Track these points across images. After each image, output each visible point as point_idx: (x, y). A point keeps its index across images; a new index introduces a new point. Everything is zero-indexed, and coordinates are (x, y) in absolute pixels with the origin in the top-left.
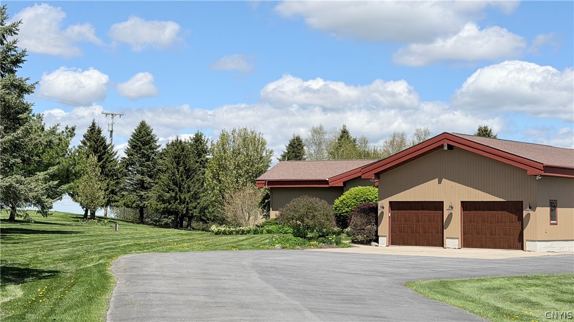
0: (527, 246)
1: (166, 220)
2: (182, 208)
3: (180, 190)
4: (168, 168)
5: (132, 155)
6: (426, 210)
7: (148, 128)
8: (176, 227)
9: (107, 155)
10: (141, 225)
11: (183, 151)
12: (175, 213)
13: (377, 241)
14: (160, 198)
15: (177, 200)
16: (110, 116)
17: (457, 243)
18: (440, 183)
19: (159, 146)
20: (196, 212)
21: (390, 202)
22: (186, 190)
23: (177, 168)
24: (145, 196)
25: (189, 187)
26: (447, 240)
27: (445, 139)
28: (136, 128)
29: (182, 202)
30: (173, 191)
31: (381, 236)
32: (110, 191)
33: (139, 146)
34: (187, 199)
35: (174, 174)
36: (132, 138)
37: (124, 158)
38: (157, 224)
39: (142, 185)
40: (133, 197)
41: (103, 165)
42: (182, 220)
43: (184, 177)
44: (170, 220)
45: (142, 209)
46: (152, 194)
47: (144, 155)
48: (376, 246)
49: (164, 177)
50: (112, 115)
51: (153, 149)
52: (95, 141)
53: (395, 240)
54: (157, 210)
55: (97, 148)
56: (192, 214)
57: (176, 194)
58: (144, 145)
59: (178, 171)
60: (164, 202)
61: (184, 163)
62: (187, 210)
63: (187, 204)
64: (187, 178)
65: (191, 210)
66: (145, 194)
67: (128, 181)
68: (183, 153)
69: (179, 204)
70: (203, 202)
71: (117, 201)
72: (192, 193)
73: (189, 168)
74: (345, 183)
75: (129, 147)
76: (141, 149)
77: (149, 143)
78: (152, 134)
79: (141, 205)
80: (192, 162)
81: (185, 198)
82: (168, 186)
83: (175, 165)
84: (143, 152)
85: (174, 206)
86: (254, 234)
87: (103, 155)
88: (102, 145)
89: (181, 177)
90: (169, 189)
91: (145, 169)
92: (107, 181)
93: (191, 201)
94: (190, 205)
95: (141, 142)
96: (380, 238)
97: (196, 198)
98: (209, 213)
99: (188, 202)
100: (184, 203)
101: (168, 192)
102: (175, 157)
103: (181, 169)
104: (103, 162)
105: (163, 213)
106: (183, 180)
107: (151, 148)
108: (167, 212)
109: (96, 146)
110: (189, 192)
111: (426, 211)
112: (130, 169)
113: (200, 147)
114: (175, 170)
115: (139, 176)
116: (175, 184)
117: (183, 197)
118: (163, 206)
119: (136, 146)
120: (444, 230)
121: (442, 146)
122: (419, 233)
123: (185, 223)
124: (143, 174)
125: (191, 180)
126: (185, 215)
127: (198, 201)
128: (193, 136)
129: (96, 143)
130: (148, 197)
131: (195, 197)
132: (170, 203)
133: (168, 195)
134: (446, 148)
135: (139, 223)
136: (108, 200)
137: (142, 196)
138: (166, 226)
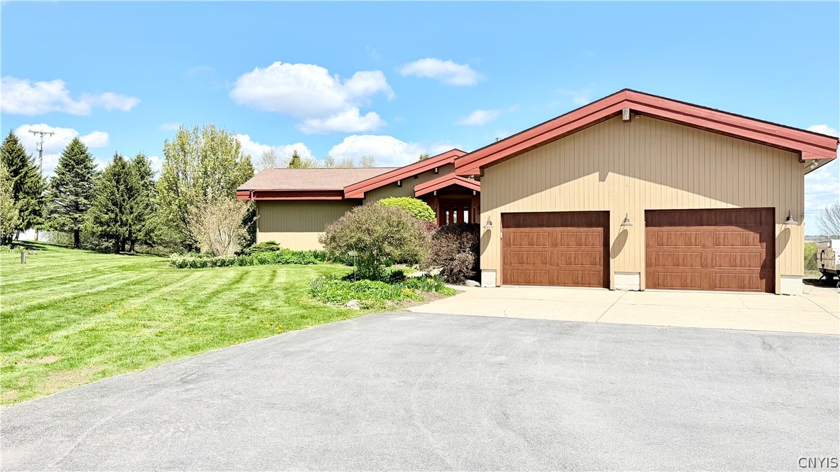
0: (781, 286)
1: (106, 244)
2: (124, 231)
3: (121, 211)
4: (105, 187)
5: (63, 174)
6: (571, 226)
7: (83, 146)
8: (117, 252)
9: (26, 169)
10: (76, 250)
11: (123, 168)
12: (116, 236)
13: (477, 278)
14: (97, 221)
15: (117, 222)
16: (39, 135)
17: (635, 281)
18: (604, 181)
19: (96, 166)
20: (141, 236)
21: (503, 214)
22: (128, 211)
23: (117, 187)
24: (80, 219)
25: (132, 208)
26: (616, 276)
27: (626, 100)
28: (68, 145)
29: (123, 224)
30: (113, 212)
31: (486, 270)
32: (31, 212)
33: (72, 165)
34: (130, 221)
35: (113, 193)
36: (63, 156)
37: (53, 178)
38: (97, 248)
39: (76, 207)
40: (65, 219)
41: (20, 180)
42: (124, 243)
43: (126, 197)
44: (111, 244)
45: (77, 233)
46: (88, 217)
47: (77, 175)
48: (477, 286)
49: (102, 198)
50: (41, 133)
51: (87, 168)
52: (9, 152)
53: (509, 278)
54: (93, 234)
55: (12, 160)
56: (136, 238)
57: (117, 215)
58: (77, 164)
59: (118, 190)
60: (101, 224)
61: (125, 181)
62: (130, 233)
63: (130, 226)
64: (129, 198)
65: (135, 233)
66: (80, 216)
67: (60, 203)
68: (124, 171)
69: (120, 226)
70: (148, 224)
71: (40, 224)
72: (136, 214)
73: (131, 187)
74: (366, 194)
75: (60, 166)
76: (74, 168)
77: (84, 162)
78: (87, 152)
79: (76, 228)
80: (135, 181)
81: (127, 220)
82: (106, 206)
83: (114, 183)
84: (76, 172)
85: (114, 228)
86: (240, 265)
87: (20, 168)
88: (19, 156)
89: (122, 196)
90: (107, 210)
91: (79, 190)
92: (26, 200)
93: (134, 223)
94: (133, 227)
95: (74, 161)
96: (483, 274)
97: (140, 220)
98: (156, 235)
99: (130, 224)
100: (126, 225)
101: (107, 214)
102: (115, 175)
103: (122, 187)
104: (21, 177)
105: (101, 236)
106: (124, 200)
107: (86, 167)
108: (107, 236)
109: (11, 158)
110: (132, 213)
111: (571, 228)
112: (62, 189)
113: (142, 169)
114: (115, 188)
115: (73, 198)
116: (115, 204)
117: (124, 219)
118: (100, 229)
119: (68, 165)
120: (611, 260)
121: (620, 113)
122: (558, 263)
123: (127, 247)
124: (77, 195)
125: (134, 200)
126: (128, 239)
127: (143, 223)
128: (134, 158)
129: (10, 154)
130: (83, 220)
131: (140, 218)
132: (109, 226)
133: (107, 217)
134: (626, 116)
135: (74, 248)
136: (27, 222)
137: (76, 218)
138: (106, 251)
